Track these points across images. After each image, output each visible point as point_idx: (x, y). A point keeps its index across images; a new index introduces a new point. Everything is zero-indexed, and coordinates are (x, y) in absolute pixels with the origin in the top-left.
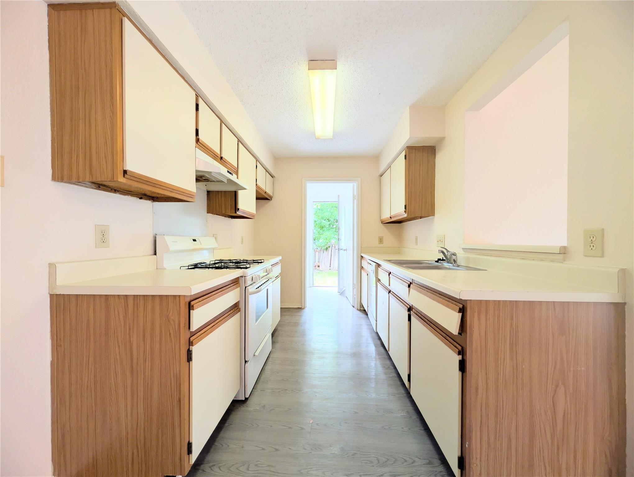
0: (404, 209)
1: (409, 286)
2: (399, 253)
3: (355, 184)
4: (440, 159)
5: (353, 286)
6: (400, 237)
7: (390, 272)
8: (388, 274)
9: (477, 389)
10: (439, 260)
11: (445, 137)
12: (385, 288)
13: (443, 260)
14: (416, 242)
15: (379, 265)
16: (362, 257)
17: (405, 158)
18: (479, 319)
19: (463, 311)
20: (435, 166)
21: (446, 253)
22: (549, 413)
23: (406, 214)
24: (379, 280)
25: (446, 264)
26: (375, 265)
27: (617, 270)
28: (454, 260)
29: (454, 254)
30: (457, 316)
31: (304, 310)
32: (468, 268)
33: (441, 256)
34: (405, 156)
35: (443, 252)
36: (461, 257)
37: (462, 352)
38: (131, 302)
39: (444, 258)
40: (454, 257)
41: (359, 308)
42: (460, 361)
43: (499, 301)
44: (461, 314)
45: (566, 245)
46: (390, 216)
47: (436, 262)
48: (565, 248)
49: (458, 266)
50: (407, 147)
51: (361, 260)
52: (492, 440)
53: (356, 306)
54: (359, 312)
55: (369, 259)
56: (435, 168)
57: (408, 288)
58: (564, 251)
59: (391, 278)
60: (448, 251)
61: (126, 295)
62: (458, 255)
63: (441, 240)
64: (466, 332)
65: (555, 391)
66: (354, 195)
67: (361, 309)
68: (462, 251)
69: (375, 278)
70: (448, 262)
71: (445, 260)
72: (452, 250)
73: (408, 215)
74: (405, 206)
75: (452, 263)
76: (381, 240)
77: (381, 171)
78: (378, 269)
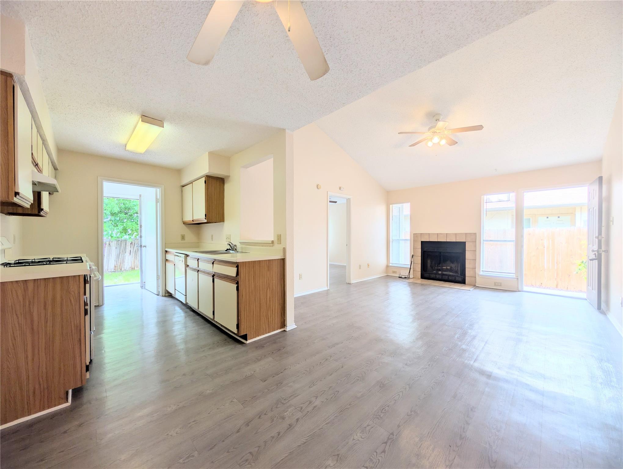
0: (205, 217)
1: (213, 263)
2: (198, 247)
3: (158, 190)
4: (227, 187)
5: (157, 278)
6: (198, 235)
7: (199, 259)
8: (197, 260)
9: (243, 295)
10: (228, 249)
11: (230, 176)
12: (194, 270)
13: (230, 249)
14: (212, 239)
15: (187, 256)
16: (166, 251)
17: (205, 183)
18: (243, 269)
19: (237, 267)
20: (224, 191)
21: (231, 245)
22: (265, 299)
23: (206, 220)
24: (188, 266)
25: (231, 251)
26: (185, 256)
27: (282, 248)
28: (235, 249)
29: (235, 246)
30: (235, 269)
31: (103, 306)
32: (242, 252)
33: (229, 247)
34: (205, 181)
35: (230, 245)
36: (239, 247)
37: (237, 283)
38: (31, 286)
39: (230, 248)
40: (235, 247)
41: (164, 295)
42: (237, 287)
43: (250, 261)
44: (237, 268)
45: (273, 240)
46: (192, 220)
47: (226, 251)
48: (273, 241)
49: (238, 252)
50: (206, 175)
51: (165, 254)
52: (248, 314)
53: (161, 294)
54: (164, 298)
55: (176, 252)
56: (224, 192)
57: (212, 265)
58: (273, 242)
59: (199, 262)
60: (232, 244)
61: (26, 280)
62: (237, 246)
63: (228, 238)
64: (239, 275)
65: (267, 290)
66: (156, 198)
67: (166, 295)
68: (239, 244)
69: (184, 265)
70: (232, 250)
71: (231, 249)
72: (234, 243)
73: (207, 220)
74: (206, 215)
75: (234, 251)
76: (183, 237)
77: (184, 183)
78: (187, 258)
